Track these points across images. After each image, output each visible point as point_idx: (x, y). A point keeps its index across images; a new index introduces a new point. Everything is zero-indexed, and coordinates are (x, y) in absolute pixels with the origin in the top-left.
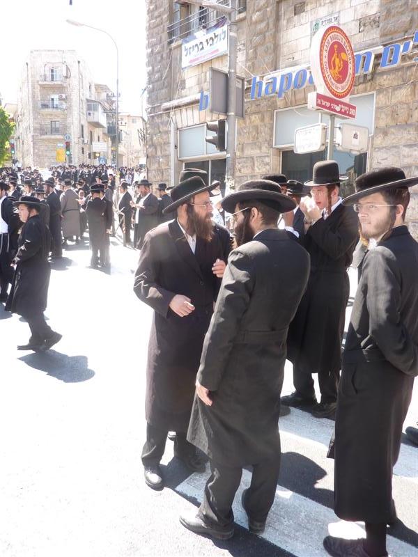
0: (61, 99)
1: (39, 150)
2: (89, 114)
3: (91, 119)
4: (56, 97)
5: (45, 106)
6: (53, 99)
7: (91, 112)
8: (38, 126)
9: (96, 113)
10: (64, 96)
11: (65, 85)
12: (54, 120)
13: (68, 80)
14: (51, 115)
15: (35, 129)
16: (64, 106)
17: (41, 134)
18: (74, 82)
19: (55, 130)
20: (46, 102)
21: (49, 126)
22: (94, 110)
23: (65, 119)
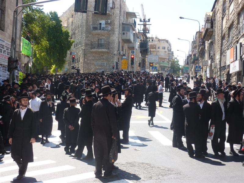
0: (107, 23)
1: (88, 59)
2: (124, 34)
3: (125, 37)
4: (103, 22)
5: (95, 28)
6: (101, 24)
7: (125, 32)
8: (89, 42)
9: (128, 33)
10: (109, 21)
11: (110, 13)
12: (100, 38)
13: (113, 10)
14: (99, 34)
15: (86, 45)
16: (109, 28)
17: (91, 48)
18: (117, 11)
19: (100, 46)
20: (95, 26)
21: (97, 42)
22: (127, 31)
23: (109, 37)
